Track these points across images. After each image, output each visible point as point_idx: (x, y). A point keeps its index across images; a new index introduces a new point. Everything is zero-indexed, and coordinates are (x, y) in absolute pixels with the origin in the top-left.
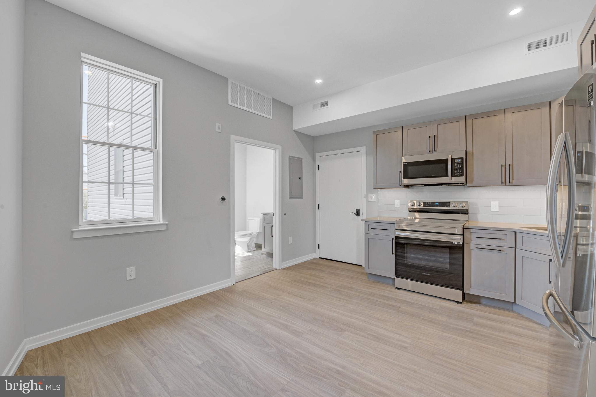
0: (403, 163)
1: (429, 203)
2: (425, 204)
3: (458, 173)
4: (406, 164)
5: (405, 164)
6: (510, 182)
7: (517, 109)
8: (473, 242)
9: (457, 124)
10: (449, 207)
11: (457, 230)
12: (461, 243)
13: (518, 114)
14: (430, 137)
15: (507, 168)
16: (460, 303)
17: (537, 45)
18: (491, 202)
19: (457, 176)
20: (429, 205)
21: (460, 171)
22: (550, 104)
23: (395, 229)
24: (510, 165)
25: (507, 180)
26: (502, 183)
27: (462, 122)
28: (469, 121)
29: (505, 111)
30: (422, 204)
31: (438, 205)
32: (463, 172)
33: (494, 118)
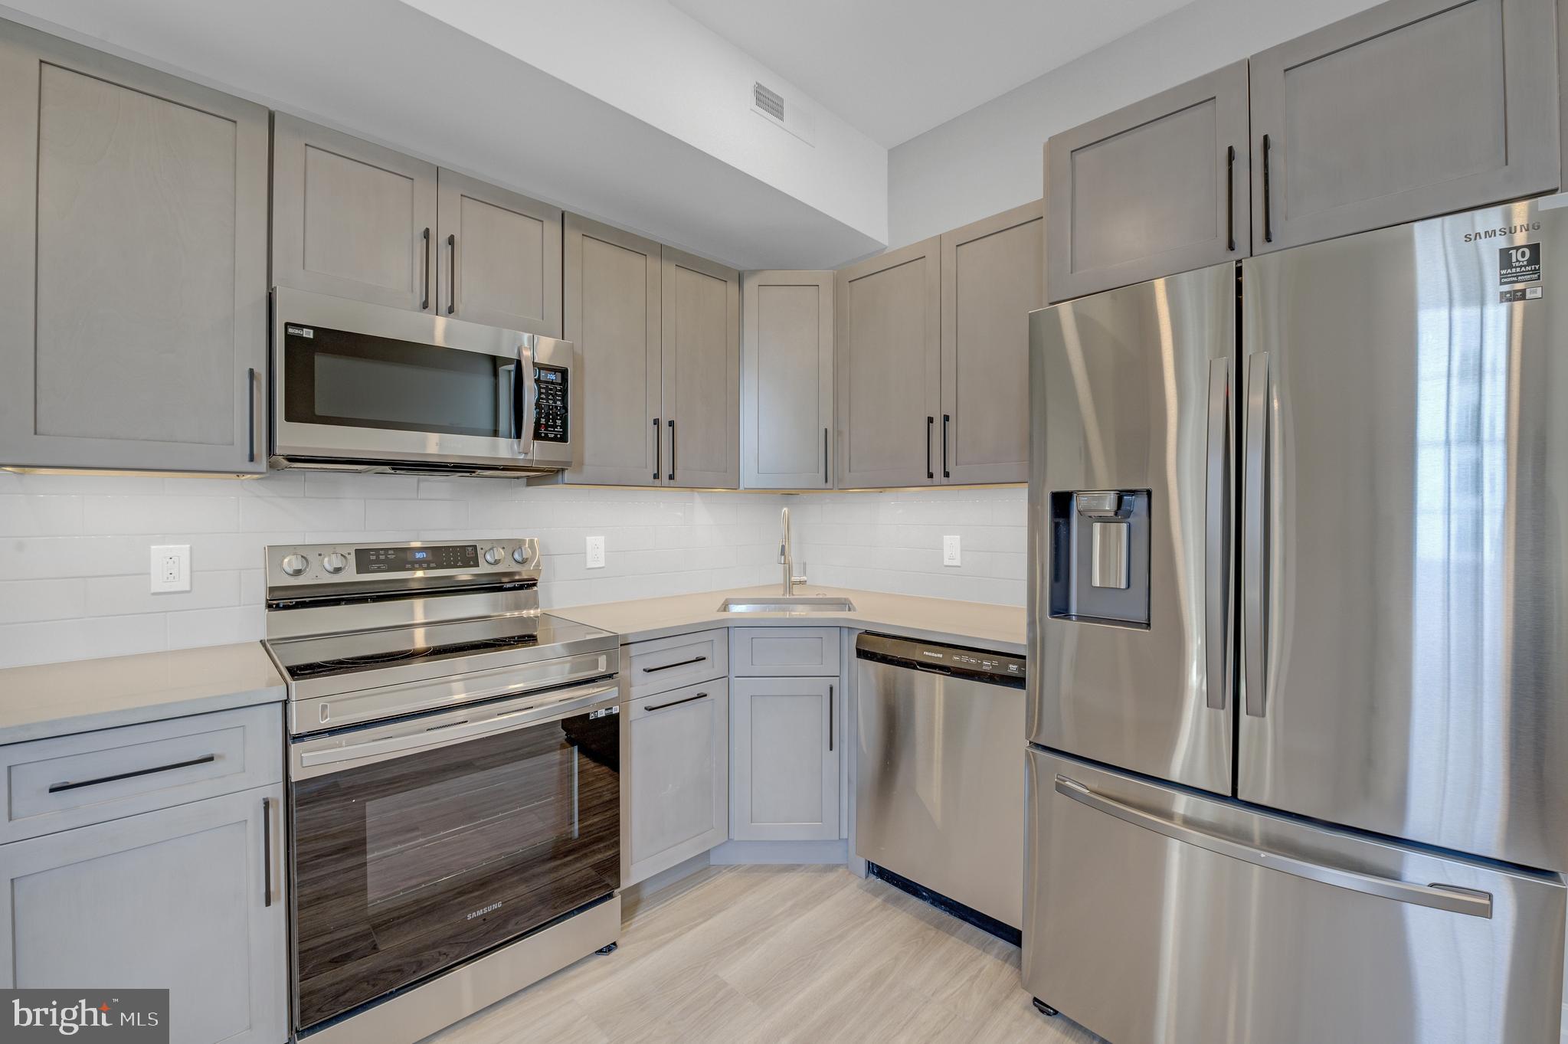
0: (287, 325)
1: (386, 554)
2: (365, 558)
3: (551, 426)
4: (308, 334)
5: (301, 338)
6: (671, 477)
7: (688, 262)
8: (636, 691)
9: (533, 227)
10: (477, 565)
11: (602, 660)
12: (615, 710)
13: (685, 276)
14: (426, 234)
15: (666, 430)
16: (610, 948)
17: (768, 102)
18: (588, 538)
19: (546, 438)
20: (386, 561)
21: (554, 421)
22: (740, 279)
23: (289, 739)
24: (671, 424)
25: (666, 470)
26: (656, 476)
27: (553, 230)
28: (573, 237)
29: (662, 252)
30: (352, 559)
31: (428, 562)
32: (564, 425)
33: (637, 262)
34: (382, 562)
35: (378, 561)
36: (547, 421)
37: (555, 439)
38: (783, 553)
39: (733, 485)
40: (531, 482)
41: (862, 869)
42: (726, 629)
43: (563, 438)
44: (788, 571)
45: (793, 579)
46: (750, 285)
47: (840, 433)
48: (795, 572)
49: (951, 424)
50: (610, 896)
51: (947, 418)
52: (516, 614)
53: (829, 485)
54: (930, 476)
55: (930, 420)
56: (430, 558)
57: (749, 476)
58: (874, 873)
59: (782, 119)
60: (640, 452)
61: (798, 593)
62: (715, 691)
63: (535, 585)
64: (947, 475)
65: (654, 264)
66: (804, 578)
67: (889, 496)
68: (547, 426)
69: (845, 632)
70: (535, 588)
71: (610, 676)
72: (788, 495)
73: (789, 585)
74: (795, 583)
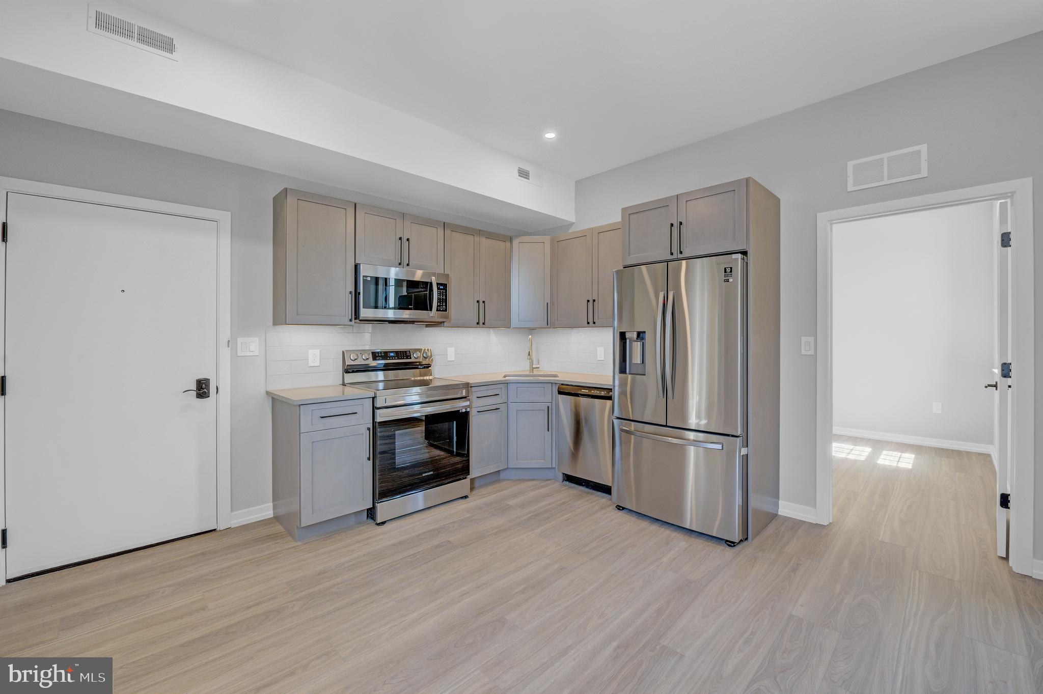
0: (364, 276)
1: (381, 354)
2: (375, 356)
3: (442, 306)
4: (369, 279)
5: (367, 280)
6: (484, 324)
7: (489, 235)
8: (474, 405)
9: (434, 230)
10: (411, 358)
11: (464, 391)
12: (468, 410)
13: (490, 242)
14: (400, 239)
15: (481, 304)
16: (466, 497)
17: (524, 174)
18: (448, 348)
19: (440, 310)
20: (381, 356)
21: (443, 303)
22: (511, 240)
23: (374, 408)
24: (484, 302)
25: (481, 321)
26: (478, 323)
27: (441, 231)
28: (448, 232)
29: (480, 233)
30: (371, 356)
31: (395, 357)
32: (446, 306)
33: (471, 238)
34: (380, 356)
35: (379, 356)
36: (440, 304)
37: (443, 311)
38: (529, 355)
39: (508, 326)
40: (427, 326)
41: (561, 477)
42: (507, 383)
43: (446, 310)
44: (532, 363)
45: (534, 366)
46: (516, 242)
47: (553, 304)
48: (535, 362)
49: (596, 303)
50: (465, 478)
51: (594, 301)
52: (422, 378)
53: (549, 326)
54: (588, 323)
55: (588, 301)
56: (395, 355)
57: (514, 322)
58: (565, 480)
59: (528, 179)
60: (471, 314)
61: (535, 372)
62: (503, 408)
63: (430, 367)
64: (594, 323)
65: (477, 238)
66: (538, 366)
67: (575, 331)
68: (440, 306)
69: (554, 385)
70: (430, 368)
71: (465, 397)
72: (532, 330)
73: (532, 369)
74: (535, 368)
